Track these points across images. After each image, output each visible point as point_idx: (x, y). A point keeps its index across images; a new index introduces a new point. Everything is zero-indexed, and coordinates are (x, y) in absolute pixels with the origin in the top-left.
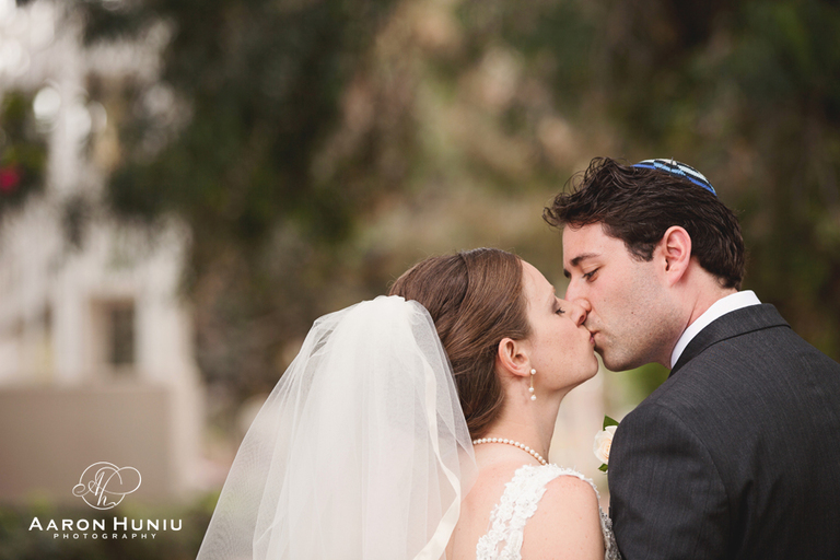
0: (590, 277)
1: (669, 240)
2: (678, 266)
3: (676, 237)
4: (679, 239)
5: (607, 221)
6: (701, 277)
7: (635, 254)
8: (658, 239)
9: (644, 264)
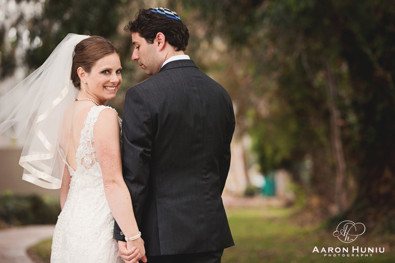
0: (138, 48)
1: (158, 36)
2: (162, 45)
3: (160, 35)
4: (162, 36)
5: (139, 32)
6: (169, 48)
7: (148, 42)
8: (154, 37)
9: (151, 45)
